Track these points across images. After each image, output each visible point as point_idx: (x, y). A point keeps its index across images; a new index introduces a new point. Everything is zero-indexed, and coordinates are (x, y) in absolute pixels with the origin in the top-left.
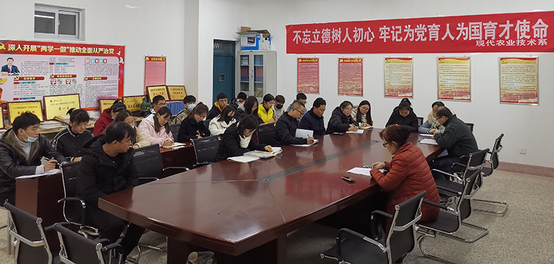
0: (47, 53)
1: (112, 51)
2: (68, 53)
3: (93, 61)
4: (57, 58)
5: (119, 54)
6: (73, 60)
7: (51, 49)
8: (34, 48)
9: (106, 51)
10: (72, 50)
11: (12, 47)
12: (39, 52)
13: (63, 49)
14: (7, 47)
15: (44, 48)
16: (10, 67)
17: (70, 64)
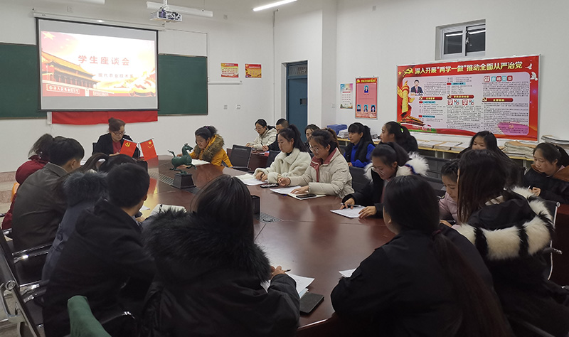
0: (446, 74)
1: (519, 64)
2: (465, 72)
3: (494, 79)
4: (454, 78)
5: (530, 67)
6: (470, 79)
7: (449, 69)
8: (434, 70)
9: (511, 66)
10: (470, 68)
11: (418, 71)
12: (438, 73)
13: (460, 68)
14: (414, 71)
15: (442, 69)
16: (417, 89)
17: (467, 83)
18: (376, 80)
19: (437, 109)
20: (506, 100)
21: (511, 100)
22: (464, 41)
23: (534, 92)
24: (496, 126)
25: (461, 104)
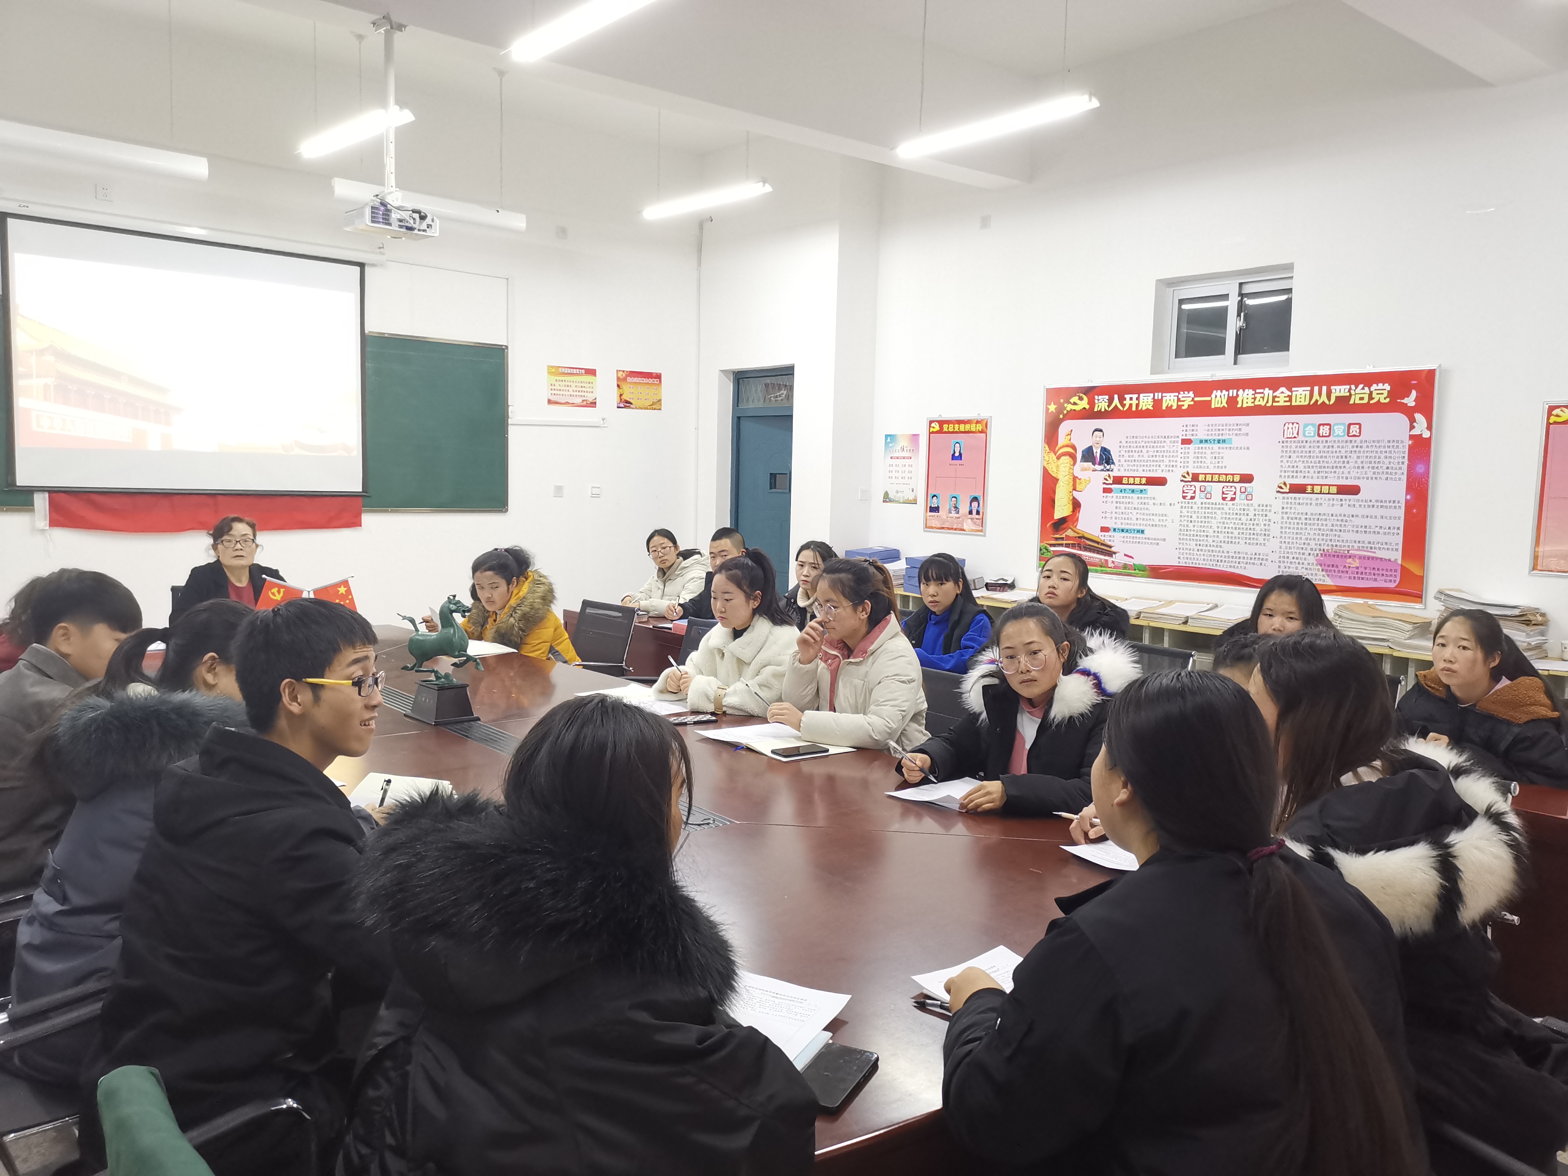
0: (1178, 412)
1: (1381, 392)
2: (1232, 409)
3: (1311, 430)
4: (1202, 425)
5: (1410, 401)
6: (1245, 429)
7: (1188, 399)
8: (1146, 401)
9: (1359, 394)
10: (1246, 397)
11: (1102, 403)
12: (1157, 411)
13: (1219, 399)
14: (1092, 403)
15: (1169, 400)
16: (1097, 452)
17: (1236, 441)
18: (982, 427)
19: (1153, 509)
20: (1344, 490)
21: (1354, 490)
22: (1234, 324)
23: (1420, 469)
24: (1312, 560)
25: (1217, 497)
